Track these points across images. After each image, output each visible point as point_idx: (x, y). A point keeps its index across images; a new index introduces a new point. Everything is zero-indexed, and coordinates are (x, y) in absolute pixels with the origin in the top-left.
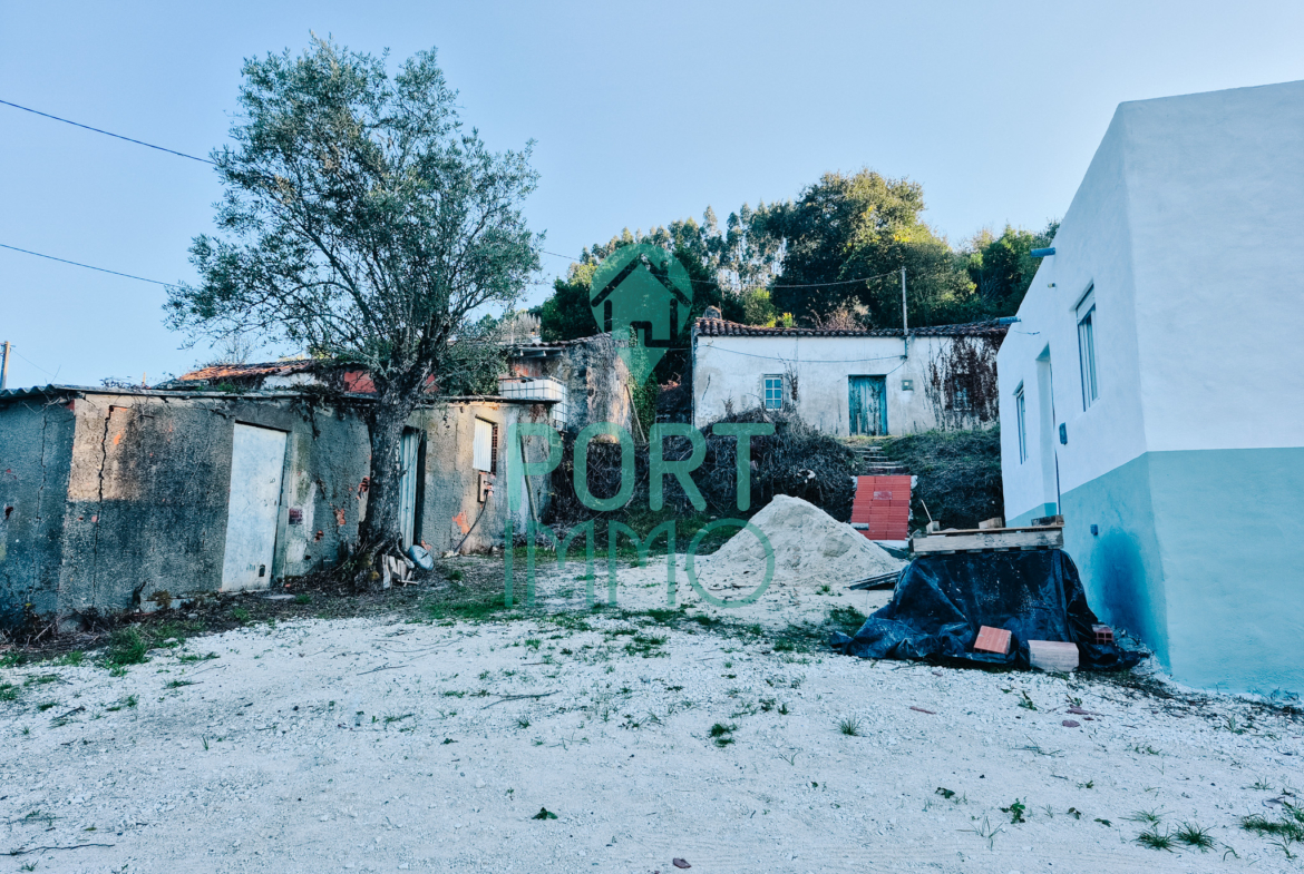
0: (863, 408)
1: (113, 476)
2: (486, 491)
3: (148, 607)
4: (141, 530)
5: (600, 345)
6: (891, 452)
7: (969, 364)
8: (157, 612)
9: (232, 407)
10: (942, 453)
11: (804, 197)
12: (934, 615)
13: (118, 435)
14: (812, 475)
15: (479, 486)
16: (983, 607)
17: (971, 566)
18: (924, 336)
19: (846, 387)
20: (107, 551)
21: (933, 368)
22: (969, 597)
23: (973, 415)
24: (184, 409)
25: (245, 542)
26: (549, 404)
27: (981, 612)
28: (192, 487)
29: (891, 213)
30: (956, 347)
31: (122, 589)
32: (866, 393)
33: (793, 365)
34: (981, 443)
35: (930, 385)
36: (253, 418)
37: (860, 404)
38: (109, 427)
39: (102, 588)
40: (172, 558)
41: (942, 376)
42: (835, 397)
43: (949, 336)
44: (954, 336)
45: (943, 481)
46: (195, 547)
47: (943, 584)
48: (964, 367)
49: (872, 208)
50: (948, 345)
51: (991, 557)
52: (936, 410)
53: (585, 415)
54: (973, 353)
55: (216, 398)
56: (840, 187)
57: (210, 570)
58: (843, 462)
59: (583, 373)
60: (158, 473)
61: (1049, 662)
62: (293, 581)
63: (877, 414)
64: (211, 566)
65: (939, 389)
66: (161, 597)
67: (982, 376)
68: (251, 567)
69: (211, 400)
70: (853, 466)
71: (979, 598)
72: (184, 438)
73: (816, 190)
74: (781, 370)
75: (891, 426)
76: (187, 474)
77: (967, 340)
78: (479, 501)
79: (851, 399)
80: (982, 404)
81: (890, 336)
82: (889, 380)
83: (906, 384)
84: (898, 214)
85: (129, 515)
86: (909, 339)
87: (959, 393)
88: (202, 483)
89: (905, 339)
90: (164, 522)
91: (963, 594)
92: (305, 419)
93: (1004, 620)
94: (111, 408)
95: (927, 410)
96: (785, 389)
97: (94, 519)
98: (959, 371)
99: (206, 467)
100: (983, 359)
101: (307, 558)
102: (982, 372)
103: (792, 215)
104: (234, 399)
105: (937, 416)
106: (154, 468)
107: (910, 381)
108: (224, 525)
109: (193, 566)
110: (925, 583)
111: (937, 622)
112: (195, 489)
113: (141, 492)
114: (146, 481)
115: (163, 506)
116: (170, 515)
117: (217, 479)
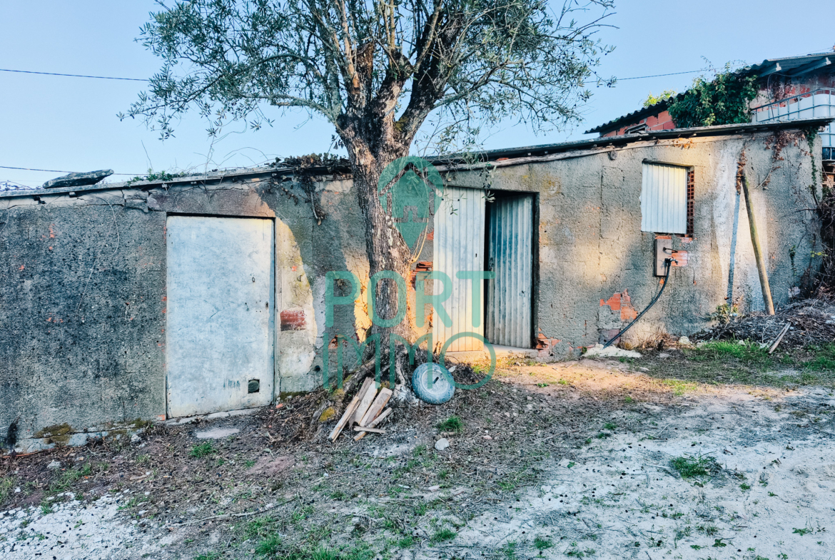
2: (669, 261)
3: (30, 446)
4: (15, 358)
8: (45, 451)
15: (655, 255)
24: (74, 209)
28: (99, 301)
36: (202, 207)
40: (72, 386)
46: (114, 370)
60: (36, 289)
62: (292, 399)
64: (142, 391)
66: (55, 433)
68: (232, 384)
69: (118, 193)
72: (77, 243)
76: (85, 285)
78: (655, 275)
88: (113, 294)
90: (54, 346)
92: (299, 201)
99: (121, 275)
101: (318, 369)
108: (159, 342)
109: (110, 392)
112: (103, 301)
113: (9, 313)
114: (16, 299)
115: (47, 326)
116: (62, 336)
117: (141, 286)
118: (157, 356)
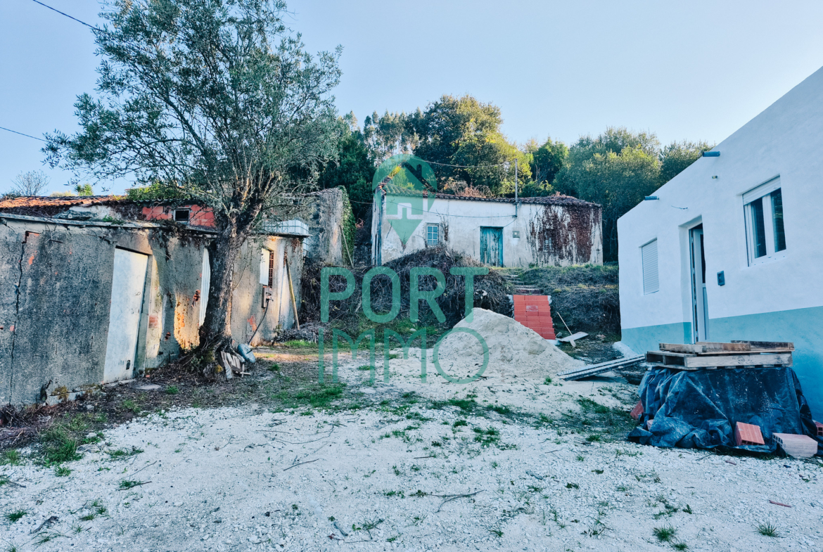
0: (488, 248)
1: (28, 291)
2: (268, 300)
3: (52, 401)
4: (48, 336)
5: (327, 198)
6: (524, 279)
7: (553, 222)
8: (59, 404)
9: (113, 235)
10: (561, 281)
11: (429, 109)
12: (699, 413)
13: (32, 257)
14: (485, 294)
15: (263, 296)
16: (735, 408)
17: (727, 378)
18: (527, 203)
19: (478, 234)
20: (22, 355)
21: (532, 224)
22: (725, 401)
23: (555, 255)
24: (81, 235)
25: (118, 343)
26: (301, 237)
27: (733, 411)
28: (85, 300)
29: (483, 124)
30: (546, 212)
31: (33, 388)
32: (490, 237)
33: (446, 218)
34: (584, 275)
35: (530, 235)
36: (128, 244)
37: (486, 245)
38: (26, 249)
39: (17, 387)
40: (69, 359)
41: (537, 229)
42: (472, 240)
43: (542, 204)
44: (545, 205)
45: (569, 300)
46: (86, 349)
47: (707, 391)
48: (550, 225)
49: (472, 120)
50: (541, 210)
51: (741, 372)
52: (533, 251)
53: (318, 245)
54: (556, 216)
55: (104, 227)
56: (453, 105)
57: (96, 367)
58: (501, 285)
59: (316, 217)
60: (61, 289)
61: (796, 450)
62: (151, 373)
63: (497, 252)
64: (97, 364)
65: (535, 238)
66: (61, 392)
67: (561, 231)
68: (122, 363)
69: (99, 229)
70: (508, 288)
71: (733, 401)
72: (80, 259)
73: (437, 106)
74: (438, 221)
75: (506, 260)
76: (81, 289)
77: (553, 207)
78: (263, 307)
79: (481, 241)
80: (560, 248)
81: (507, 202)
82: (505, 231)
83: (516, 234)
84: (487, 125)
85: (39, 324)
86: (518, 205)
87: (547, 241)
88: (92, 296)
89: (516, 204)
90: (65, 329)
91: (721, 398)
92: (161, 246)
93: (749, 417)
94: (27, 233)
95: (528, 251)
96: (440, 233)
97: (12, 328)
98: (548, 227)
99: (95, 284)
100: (562, 220)
101: (160, 353)
102: (561, 228)
103: (422, 120)
104: (115, 228)
105: (533, 255)
106: (58, 284)
107: (518, 232)
108: (106, 330)
109: (84, 365)
110: (695, 390)
111: (700, 418)
112: (87, 301)
113: (48, 304)
114: (52, 295)
115: (64, 316)
116: (69, 323)
117: (102, 293)
118: (104, 341)
